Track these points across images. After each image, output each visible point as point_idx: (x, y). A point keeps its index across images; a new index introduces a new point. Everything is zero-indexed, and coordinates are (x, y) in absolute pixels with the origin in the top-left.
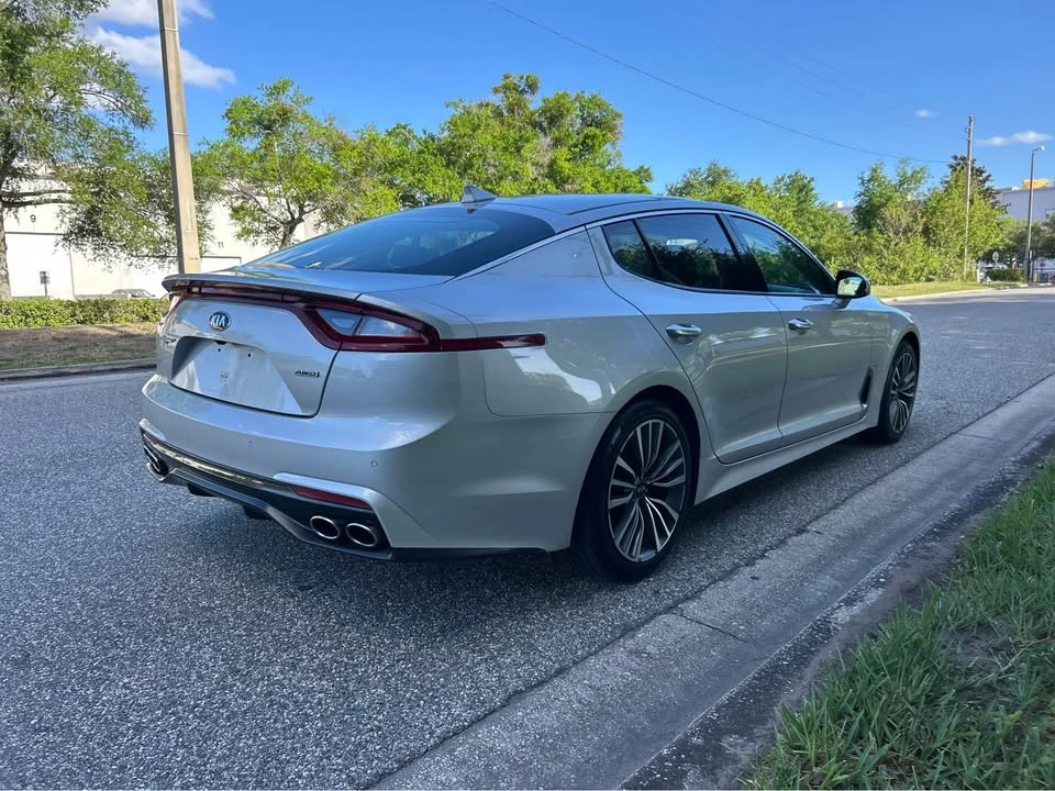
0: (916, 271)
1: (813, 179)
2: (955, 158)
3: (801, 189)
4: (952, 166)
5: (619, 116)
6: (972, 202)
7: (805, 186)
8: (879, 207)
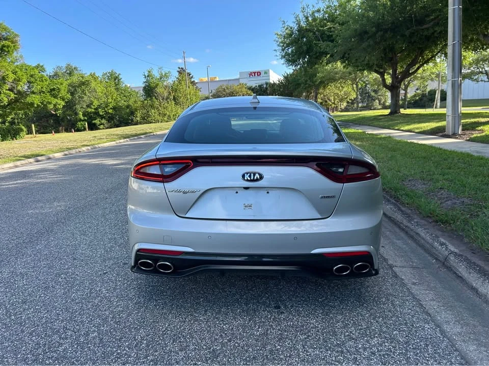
0: (174, 115)
1: (120, 74)
2: (179, 68)
3: (115, 79)
4: (178, 72)
5: (17, 35)
6: (189, 87)
7: (117, 77)
8: (154, 88)
